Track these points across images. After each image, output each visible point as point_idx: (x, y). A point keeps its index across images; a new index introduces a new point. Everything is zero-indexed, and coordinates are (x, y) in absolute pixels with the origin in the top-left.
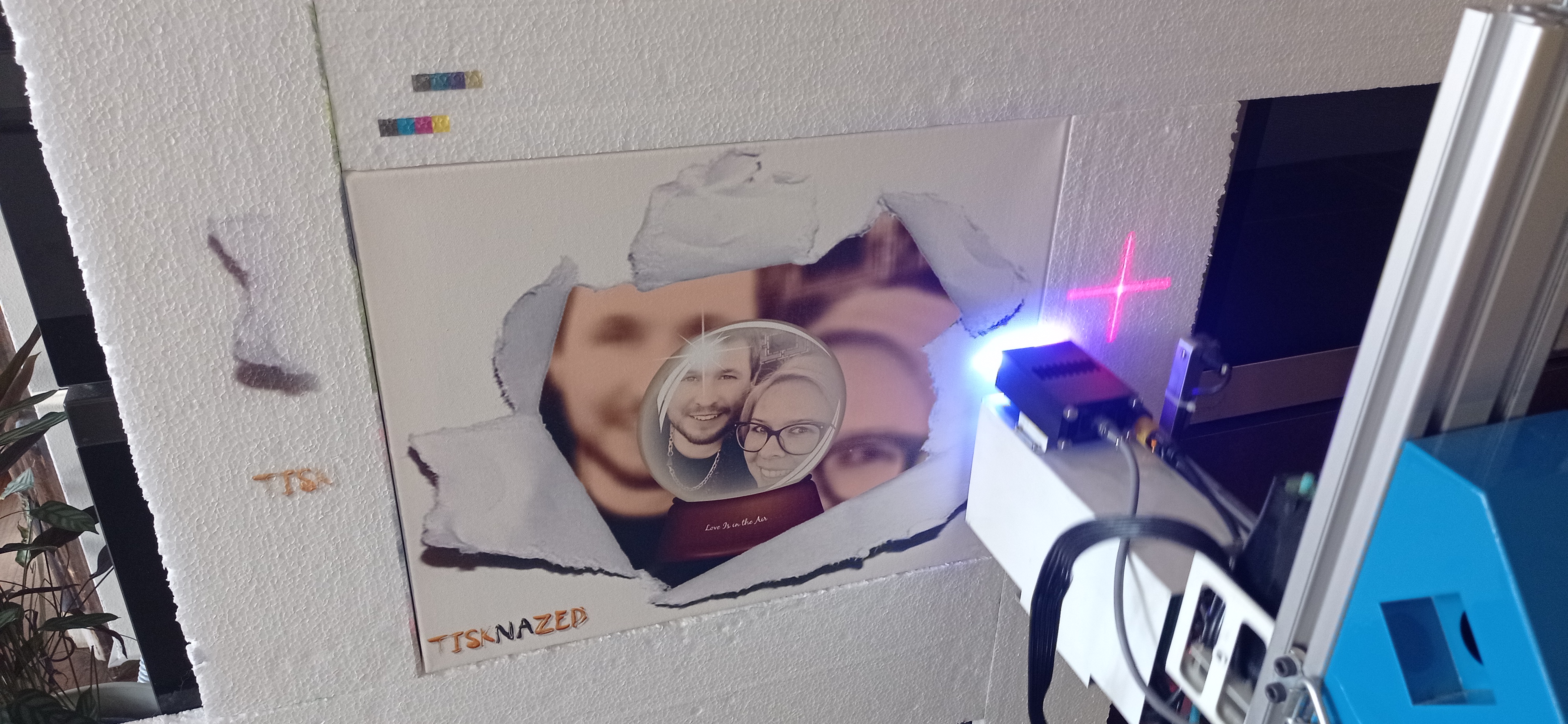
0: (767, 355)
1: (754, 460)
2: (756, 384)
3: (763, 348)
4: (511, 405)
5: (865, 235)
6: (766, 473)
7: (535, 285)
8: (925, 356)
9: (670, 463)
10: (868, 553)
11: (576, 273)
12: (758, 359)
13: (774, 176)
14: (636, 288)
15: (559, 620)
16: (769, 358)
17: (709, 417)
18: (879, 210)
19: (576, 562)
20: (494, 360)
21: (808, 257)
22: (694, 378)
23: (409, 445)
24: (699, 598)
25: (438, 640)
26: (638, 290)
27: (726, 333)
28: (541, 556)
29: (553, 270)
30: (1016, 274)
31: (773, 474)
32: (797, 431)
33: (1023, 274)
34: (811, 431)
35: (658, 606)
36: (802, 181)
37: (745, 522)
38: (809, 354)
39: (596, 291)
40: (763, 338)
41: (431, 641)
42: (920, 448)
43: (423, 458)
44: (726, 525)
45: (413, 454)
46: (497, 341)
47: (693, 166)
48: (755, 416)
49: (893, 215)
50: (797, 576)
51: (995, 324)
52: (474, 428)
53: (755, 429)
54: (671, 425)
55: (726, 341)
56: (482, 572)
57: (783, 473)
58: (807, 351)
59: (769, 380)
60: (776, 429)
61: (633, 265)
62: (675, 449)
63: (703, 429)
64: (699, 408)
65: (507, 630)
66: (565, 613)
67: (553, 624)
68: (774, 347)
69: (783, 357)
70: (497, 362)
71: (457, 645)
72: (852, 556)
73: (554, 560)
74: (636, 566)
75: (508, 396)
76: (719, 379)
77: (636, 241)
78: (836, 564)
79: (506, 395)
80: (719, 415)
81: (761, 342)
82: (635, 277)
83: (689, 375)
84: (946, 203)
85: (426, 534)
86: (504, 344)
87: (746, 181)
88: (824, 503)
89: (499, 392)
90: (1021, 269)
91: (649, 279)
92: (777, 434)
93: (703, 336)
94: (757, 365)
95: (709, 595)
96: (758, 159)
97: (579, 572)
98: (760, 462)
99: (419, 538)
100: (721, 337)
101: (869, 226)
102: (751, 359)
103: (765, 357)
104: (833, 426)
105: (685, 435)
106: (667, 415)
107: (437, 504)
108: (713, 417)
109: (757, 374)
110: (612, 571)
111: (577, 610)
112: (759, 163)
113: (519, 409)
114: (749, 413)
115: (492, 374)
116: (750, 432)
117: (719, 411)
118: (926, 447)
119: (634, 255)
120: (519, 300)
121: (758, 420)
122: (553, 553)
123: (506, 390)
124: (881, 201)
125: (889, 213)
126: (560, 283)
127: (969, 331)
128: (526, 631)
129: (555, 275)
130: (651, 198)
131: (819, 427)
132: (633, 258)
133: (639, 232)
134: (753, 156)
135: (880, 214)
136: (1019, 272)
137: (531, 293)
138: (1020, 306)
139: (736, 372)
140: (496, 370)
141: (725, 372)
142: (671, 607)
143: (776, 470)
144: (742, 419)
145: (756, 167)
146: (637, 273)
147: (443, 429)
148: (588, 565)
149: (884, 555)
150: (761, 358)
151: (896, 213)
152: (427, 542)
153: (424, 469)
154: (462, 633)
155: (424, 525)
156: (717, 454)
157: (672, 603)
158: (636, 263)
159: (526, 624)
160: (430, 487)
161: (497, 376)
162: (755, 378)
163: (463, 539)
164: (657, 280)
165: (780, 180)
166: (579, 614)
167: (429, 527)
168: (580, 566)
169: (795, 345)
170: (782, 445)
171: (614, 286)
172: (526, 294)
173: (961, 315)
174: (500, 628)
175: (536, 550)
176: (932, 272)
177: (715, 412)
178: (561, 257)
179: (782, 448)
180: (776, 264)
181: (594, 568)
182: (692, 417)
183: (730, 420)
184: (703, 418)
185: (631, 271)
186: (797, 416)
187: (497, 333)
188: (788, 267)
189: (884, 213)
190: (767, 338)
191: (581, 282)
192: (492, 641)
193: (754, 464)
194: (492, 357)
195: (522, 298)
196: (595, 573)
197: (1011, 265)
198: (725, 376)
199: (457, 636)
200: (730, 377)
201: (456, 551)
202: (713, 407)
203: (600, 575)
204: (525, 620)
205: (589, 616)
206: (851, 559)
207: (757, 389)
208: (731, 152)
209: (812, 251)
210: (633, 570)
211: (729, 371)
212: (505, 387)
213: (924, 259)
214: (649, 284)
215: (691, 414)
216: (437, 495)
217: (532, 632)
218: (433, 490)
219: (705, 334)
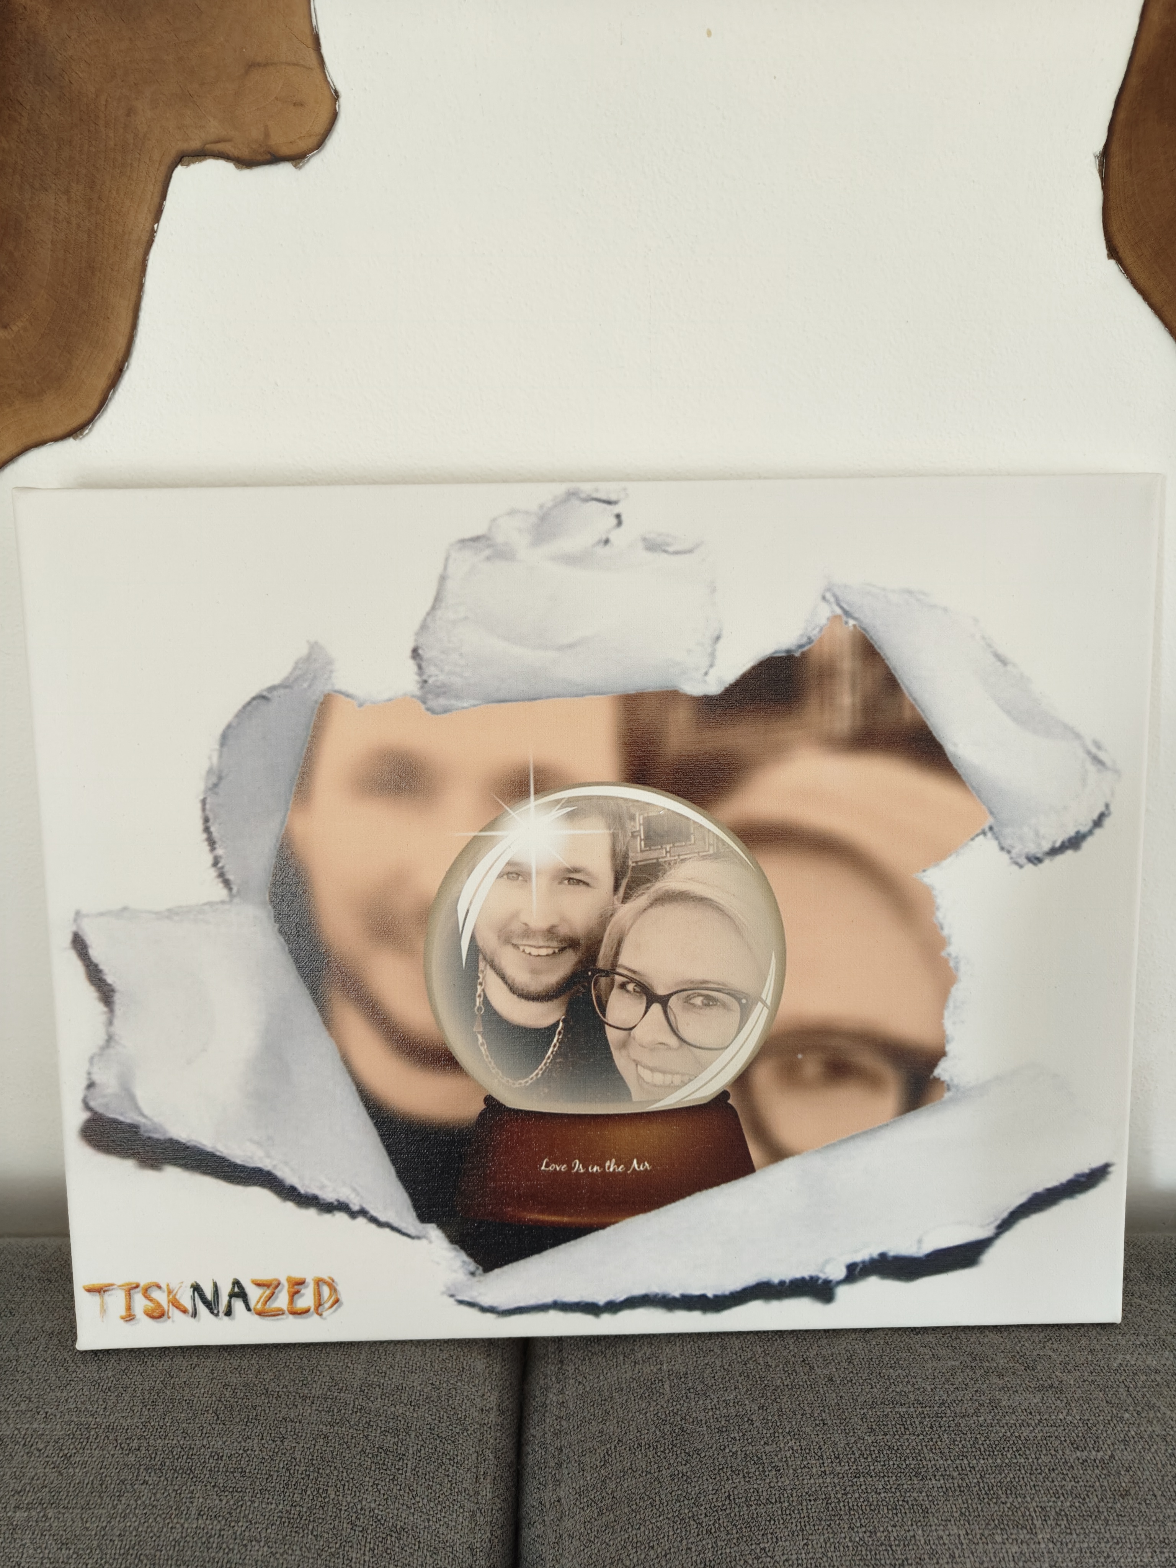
0: (642, 851)
1: (624, 1045)
2: (625, 899)
3: (633, 836)
4: (227, 883)
5: (803, 654)
6: (646, 1074)
7: (269, 684)
8: (928, 891)
9: (478, 1028)
10: (842, 1273)
11: (331, 672)
12: (626, 856)
13: (644, 539)
14: (423, 707)
15: (294, 1294)
16: (646, 855)
17: (544, 952)
18: (825, 612)
19: (322, 1187)
20: (204, 802)
21: (705, 682)
22: (519, 875)
23: (74, 928)
24: (532, 1302)
25: (99, 1290)
26: (428, 709)
27: (570, 801)
28: (266, 1164)
29: (297, 663)
30: (1089, 753)
31: (658, 1078)
32: (698, 1001)
33: (1102, 755)
34: (724, 1005)
35: (461, 1302)
36: (690, 551)
37: (611, 1166)
38: (715, 857)
39: (361, 705)
40: (632, 818)
41: (89, 1290)
42: (932, 1072)
43: (95, 953)
44: (578, 1166)
45: (79, 945)
46: (210, 771)
47: (512, 512)
48: (624, 960)
49: (851, 622)
50: (710, 1295)
51: (1058, 844)
52: (171, 914)
53: (623, 986)
54: (481, 957)
55: (571, 816)
56: (173, 1175)
57: (677, 1080)
58: (711, 852)
59: (645, 897)
60: (661, 991)
61: (420, 667)
62: (486, 1002)
63: (534, 972)
64: (528, 933)
65: (209, 1295)
66: (302, 1283)
67: (282, 1301)
68: (652, 838)
69: (668, 858)
70: (208, 806)
71: (129, 1308)
72: (814, 1273)
73: (290, 1178)
74: (424, 1217)
75: (222, 868)
76: (560, 883)
77: (424, 627)
78: (782, 1283)
79: (220, 865)
80: (562, 950)
81: (629, 825)
82: (422, 687)
83: (510, 869)
84: (945, 610)
85: (92, 1090)
86: (220, 778)
87: (599, 542)
88: (755, 1153)
89: (209, 859)
90: (1099, 747)
91: (445, 693)
92: (664, 1001)
93: (533, 802)
94: (624, 864)
95: (549, 1300)
96: (616, 509)
97: (328, 1208)
98: (635, 1052)
99: (80, 1096)
100: (562, 807)
101: (809, 638)
102: (614, 854)
103: (638, 854)
104: (764, 1003)
105: (503, 977)
106: (473, 938)
107: (110, 1039)
108: (550, 951)
109: (624, 883)
110: (382, 1218)
111: (325, 1282)
112: (618, 516)
113: (239, 891)
114: (612, 953)
115: (199, 825)
116: (615, 992)
117: (561, 941)
118: (942, 1071)
119: (420, 651)
120: (244, 707)
121: (630, 970)
122: (286, 1163)
123: (220, 857)
124: (828, 596)
125: (844, 618)
126: (305, 685)
127: (1009, 852)
128: (238, 1305)
129: (298, 672)
130: (447, 559)
131: (739, 1000)
132: (418, 655)
133: (428, 614)
134: (609, 502)
135: (828, 619)
136: (1094, 750)
137: (262, 698)
138: (1102, 817)
139: (588, 874)
140: (206, 820)
141: (569, 871)
142: (484, 1309)
143: (664, 1072)
144: (601, 963)
145: (614, 521)
146: (425, 682)
147: (125, 909)
148: (343, 1199)
149: (873, 1283)
150: (631, 854)
151: (855, 619)
152: (92, 1104)
153: (94, 974)
154: (137, 1286)
155: (89, 1073)
156: (558, 1023)
157: (486, 1301)
158: (424, 664)
159: (239, 1292)
160: (101, 1007)
161: (207, 830)
162: (622, 890)
163: (146, 1111)
164: (457, 697)
165: (653, 546)
166: (326, 1291)
167: (96, 1078)
168: (329, 1195)
169: (688, 838)
170: (674, 1025)
171: (390, 700)
172: (254, 699)
173: (990, 821)
174: (196, 1288)
175: (260, 1153)
176: (930, 733)
177: (555, 944)
178: (308, 642)
179: (674, 1031)
180: (651, 690)
181: (351, 1206)
182: (516, 946)
183: (580, 962)
184: (535, 952)
185: (417, 678)
186: (698, 973)
187: (210, 758)
188: (672, 696)
189: (835, 618)
190: (640, 819)
191: (337, 687)
192: (185, 1311)
193: (624, 1053)
194: (201, 797)
195: (249, 703)
196: (353, 1215)
197: (1078, 736)
198: (570, 879)
199: (130, 1289)
200: (579, 881)
201: (134, 1128)
202: (551, 932)
203: (361, 1221)
204: (237, 1283)
205: (343, 1297)
206: (811, 1278)
207: (625, 911)
208: (572, 494)
209: (712, 672)
210: (417, 1222)
211: (576, 870)
212: (220, 851)
213: (913, 708)
214: (442, 701)
215: (515, 941)
216: (110, 1023)
217: (249, 1309)
218: (105, 1013)
219: (535, 800)
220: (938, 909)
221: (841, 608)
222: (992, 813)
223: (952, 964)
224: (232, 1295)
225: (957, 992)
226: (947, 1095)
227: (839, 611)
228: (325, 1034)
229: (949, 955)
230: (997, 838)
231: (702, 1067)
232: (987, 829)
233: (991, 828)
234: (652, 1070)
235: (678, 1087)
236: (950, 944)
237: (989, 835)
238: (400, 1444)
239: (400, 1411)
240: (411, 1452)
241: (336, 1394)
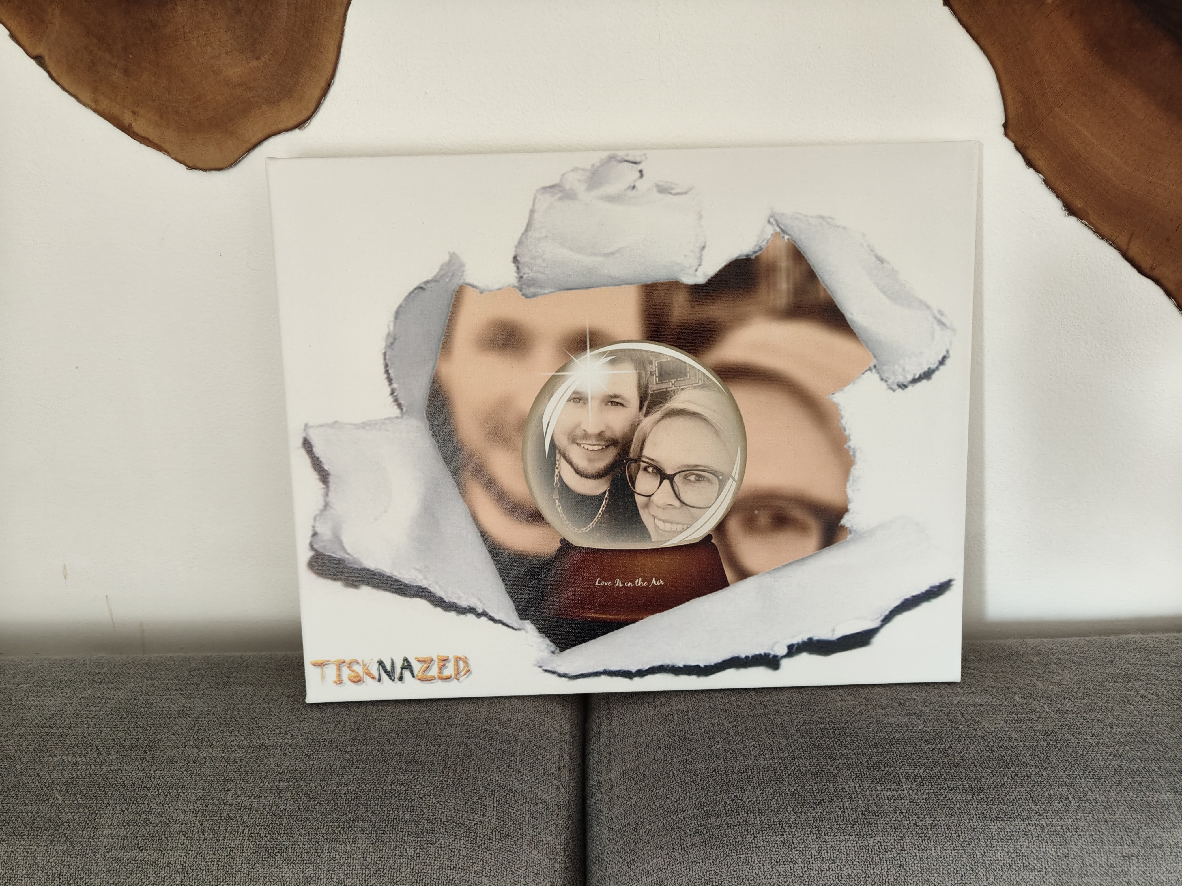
0: (657, 384)
1: (646, 506)
2: (647, 414)
3: (652, 375)
4: (399, 406)
5: (756, 257)
6: (660, 524)
7: (424, 280)
8: (836, 405)
9: (556, 496)
10: (785, 651)
11: (463, 271)
12: (647, 387)
13: (657, 186)
14: (520, 293)
15: (442, 667)
16: (659, 386)
17: (596, 448)
18: (770, 231)
19: (460, 598)
20: (385, 354)
21: (696, 275)
22: (580, 400)
23: (304, 435)
24: (590, 670)
25: (321, 665)
26: (523, 295)
27: (612, 353)
28: (424, 584)
29: (442, 266)
30: (935, 318)
31: (668, 527)
32: (692, 478)
33: (944, 319)
34: (709, 480)
35: (546, 671)
36: (686, 193)
37: (639, 582)
38: (703, 387)
39: (481, 293)
40: (651, 363)
41: (314, 665)
42: (840, 522)
43: (317, 451)
44: (618, 583)
45: (307, 445)
46: (389, 335)
47: (575, 170)
48: (646, 452)
49: (786, 237)
50: (702, 665)
51: (917, 376)
52: (365, 425)
53: (645, 469)
54: (557, 451)
55: (612, 362)
56: (366, 591)
57: (680, 527)
58: (700, 384)
59: (659, 413)
60: (669, 472)
61: (518, 268)
62: (561, 479)
63: (590, 460)
64: (586, 436)
65: (389, 668)
66: (447, 660)
67: (434, 671)
68: (664, 374)
69: (673, 388)
70: (387, 357)
71: (339, 676)
72: (767, 651)
73: (439, 592)
74: (523, 616)
75: (397, 396)
76: (606, 404)
77: (520, 242)
78: (747, 657)
79: (395, 394)
80: (607, 447)
81: (649, 368)
82: (519, 281)
83: (574, 396)
84: (844, 228)
85: (315, 537)
86: (395, 339)
87: (629, 188)
88: (729, 574)
89: (388, 390)
90: (941, 313)
91: (533, 284)
92: (671, 478)
93: (589, 354)
94: (646, 392)
95: (601, 669)
96: (639, 167)
97: (462, 611)
98: (653, 510)
99: (308, 541)
100: (607, 357)
101: (760, 247)
102: (639, 386)
103: (654, 385)
104: (733, 478)
105: (571, 464)
106: (552, 440)
107: (327, 505)
108: (600, 447)
109: (646, 404)
110: (497, 617)
111: (461, 659)
112: (641, 171)
113: (407, 411)
114: (639, 448)
115: (382, 369)
116: (641, 473)
117: (607, 441)
118: (846, 521)
119: (518, 258)
120: (410, 294)
121: (649, 459)
122: (437, 583)
123: (396, 389)
124: (772, 220)
125: (782, 234)
126: (447, 280)
127: (886, 381)
128: (407, 674)
129: (443, 272)
130: (534, 199)
131: (717, 477)
132: (517, 260)
133: (523, 234)
134: (635, 163)
135: (772, 235)
136: (939, 316)
137: (420, 288)
138: (944, 358)
139: (623, 399)
140: (386, 366)
141: (612, 397)
142: (560, 675)
143: (672, 523)
144: (632, 455)
145: (638, 175)
146: (521, 277)
147: (336, 422)
148: (472, 605)
149: (804, 657)
150: (650, 386)
151: (788, 235)
152: (315, 546)
153: (317, 464)
154: (344, 662)
155: (313, 527)
156: (605, 492)
157: (561, 670)
158: (520, 266)
159: (407, 666)
160: (321, 485)
161: (387, 372)
162: (644, 409)
163: (349, 551)
164: (541, 287)
165: (663, 190)
166: (462, 664)
167: (318, 530)
168: (463, 603)
169: (686, 376)
170: (677, 492)
171: (499, 289)
172: (416, 289)
173: (874, 362)
174: (381, 663)
175: (420, 577)
176: (836, 306)
177: (603, 443)
178: (449, 253)
179: (678, 497)
180: (662, 281)
181: (477, 609)
182: (579, 445)
183: (619, 454)
184: (591, 448)
185: (516, 275)
186: (692, 461)
187: (389, 326)
188: (675, 285)
189: (775, 234)
190: (655, 363)
191: (467, 281)
192: (373, 678)
193: (646, 511)
194: (383, 351)
195: (412, 292)
196: (479, 615)
197: (928, 307)
198: (612, 402)
199: (340, 664)
200: (618, 403)
201: (341, 561)
202: (600, 436)
203: (484, 619)
204: (406, 660)
205: (472, 668)
206: (765, 654)
207: (647, 422)
208: (612, 158)
209: (700, 269)
210: (518, 620)
211: (616, 396)
212: (395, 386)
213: (825, 291)
214: (532, 290)
215: (578, 442)
216: (327, 495)
217: (414, 677)
218: (323, 488)
219: (590, 352)
220: (842, 418)
221: (780, 228)
222: (875, 357)
223: (851, 453)
224: (402, 668)
225: (856, 471)
226: (849, 537)
227: (778, 230)
228: (461, 500)
229: (849, 447)
230: (878, 373)
231: (696, 519)
232: (872, 367)
233: (875, 367)
234: (664, 521)
235: (681, 532)
236: (850, 440)
237: (874, 370)
238: (511, 748)
239: (511, 732)
240: (518, 752)
241: (470, 723)
